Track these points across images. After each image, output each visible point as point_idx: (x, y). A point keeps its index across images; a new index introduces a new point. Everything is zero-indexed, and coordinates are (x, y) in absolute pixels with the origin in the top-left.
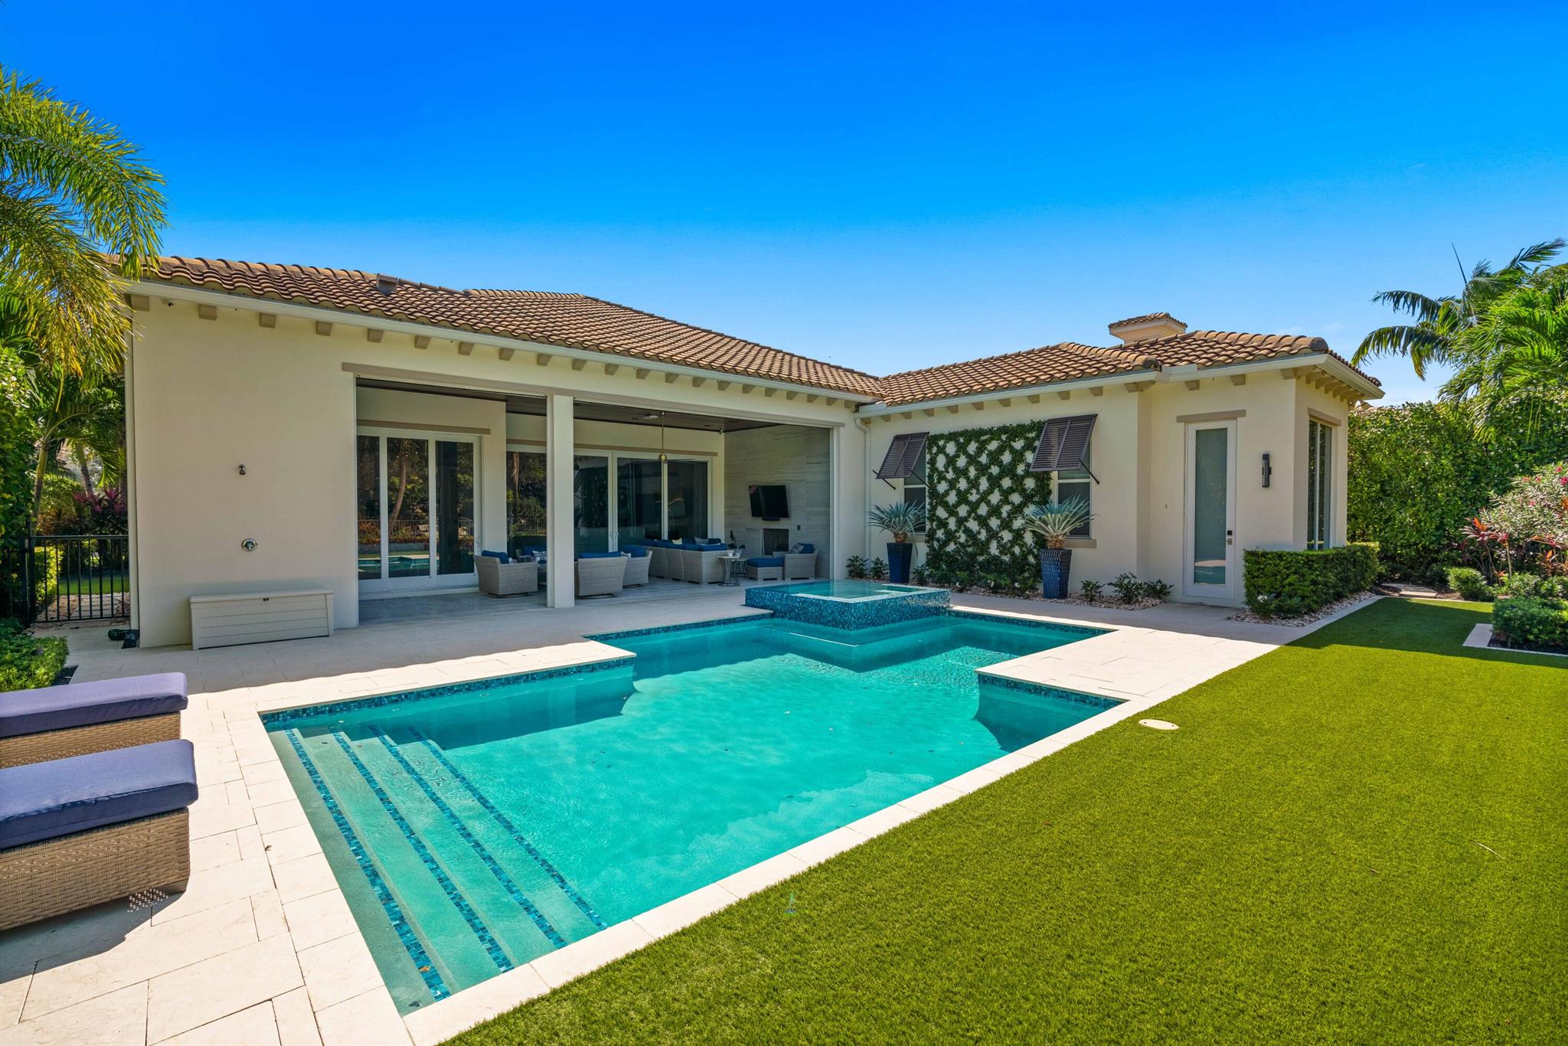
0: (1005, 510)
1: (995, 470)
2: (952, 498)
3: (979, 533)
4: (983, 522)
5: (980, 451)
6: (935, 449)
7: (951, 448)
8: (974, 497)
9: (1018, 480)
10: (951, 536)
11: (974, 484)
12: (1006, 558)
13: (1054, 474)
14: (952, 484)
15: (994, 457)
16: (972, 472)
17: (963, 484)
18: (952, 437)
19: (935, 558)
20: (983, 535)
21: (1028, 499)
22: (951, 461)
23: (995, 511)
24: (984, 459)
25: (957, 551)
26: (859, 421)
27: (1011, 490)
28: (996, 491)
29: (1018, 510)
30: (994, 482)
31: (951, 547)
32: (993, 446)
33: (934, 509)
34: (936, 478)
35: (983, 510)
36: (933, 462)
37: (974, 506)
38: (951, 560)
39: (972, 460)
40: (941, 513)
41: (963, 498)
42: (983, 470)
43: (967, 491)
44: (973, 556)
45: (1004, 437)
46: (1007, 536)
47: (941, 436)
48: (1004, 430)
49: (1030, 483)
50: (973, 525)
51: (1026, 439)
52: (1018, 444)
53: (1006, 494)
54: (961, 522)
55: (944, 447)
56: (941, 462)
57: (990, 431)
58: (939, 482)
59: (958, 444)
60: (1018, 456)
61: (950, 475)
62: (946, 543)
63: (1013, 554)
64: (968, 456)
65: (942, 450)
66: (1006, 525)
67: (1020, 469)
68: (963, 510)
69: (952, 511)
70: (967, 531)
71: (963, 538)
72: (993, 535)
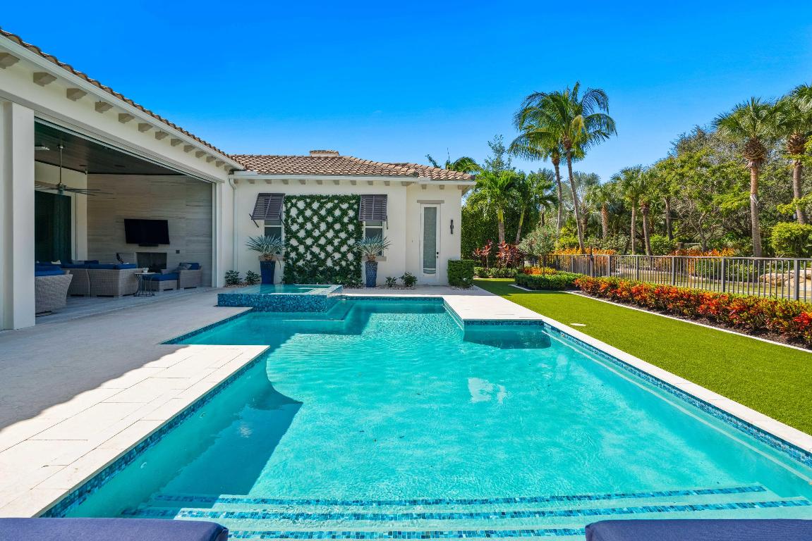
0: (336, 242)
1: (330, 219)
2: (302, 234)
3: (320, 254)
4: (322, 248)
5: (321, 207)
6: (289, 205)
7: (301, 205)
8: (316, 233)
9: (344, 226)
10: (300, 256)
11: (316, 226)
12: (337, 268)
13: (364, 223)
14: (302, 226)
15: (330, 212)
16: (315, 219)
17: (309, 226)
18: (302, 198)
19: (289, 270)
20: (322, 256)
21: (350, 235)
22: (301, 212)
23: (330, 242)
24: (323, 212)
25: (306, 265)
26: (232, 181)
27: (340, 231)
28: (331, 231)
29: (343, 242)
30: (330, 226)
31: (301, 263)
32: (329, 205)
33: (288, 240)
34: (290, 221)
35: (322, 241)
36: (288, 212)
37: (316, 239)
38: (301, 271)
39: (315, 212)
40: (294, 242)
41: (309, 234)
42: (322, 219)
43: (312, 230)
44: (315, 268)
45: (336, 201)
46: (337, 256)
47: (294, 197)
48: (335, 197)
49: (351, 227)
50: (316, 250)
51: (349, 203)
52: (345, 206)
53: (337, 232)
54: (308, 248)
55: (296, 203)
56: (294, 212)
57: (327, 197)
58: (292, 225)
59: (306, 202)
60: (344, 213)
61: (301, 220)
62: (297, 260)
63: (341, 266)
64: (313, 210)
65: (294, 205)
66: (337, 249)
67: (346, 220)
68: (309, 241)
69: (301, 241)
70: (312, 253)
71: (309, 257)
72: (328, 255)
